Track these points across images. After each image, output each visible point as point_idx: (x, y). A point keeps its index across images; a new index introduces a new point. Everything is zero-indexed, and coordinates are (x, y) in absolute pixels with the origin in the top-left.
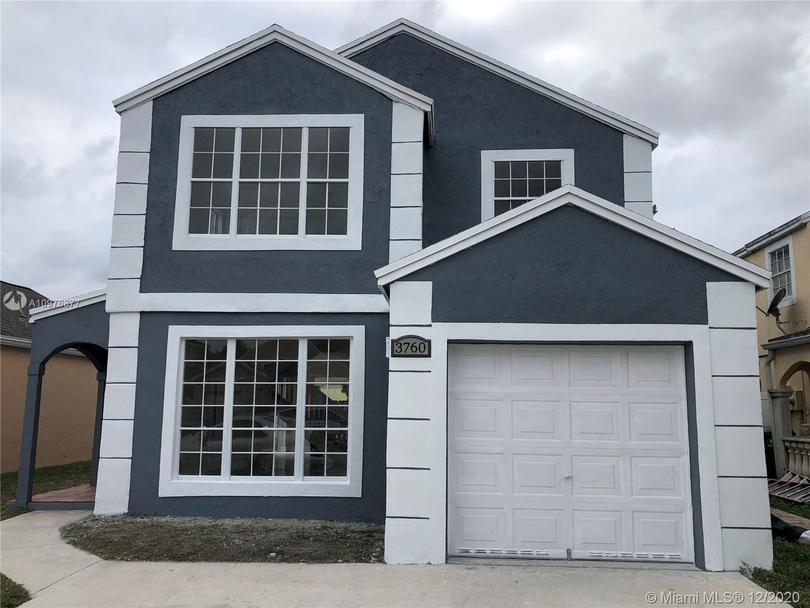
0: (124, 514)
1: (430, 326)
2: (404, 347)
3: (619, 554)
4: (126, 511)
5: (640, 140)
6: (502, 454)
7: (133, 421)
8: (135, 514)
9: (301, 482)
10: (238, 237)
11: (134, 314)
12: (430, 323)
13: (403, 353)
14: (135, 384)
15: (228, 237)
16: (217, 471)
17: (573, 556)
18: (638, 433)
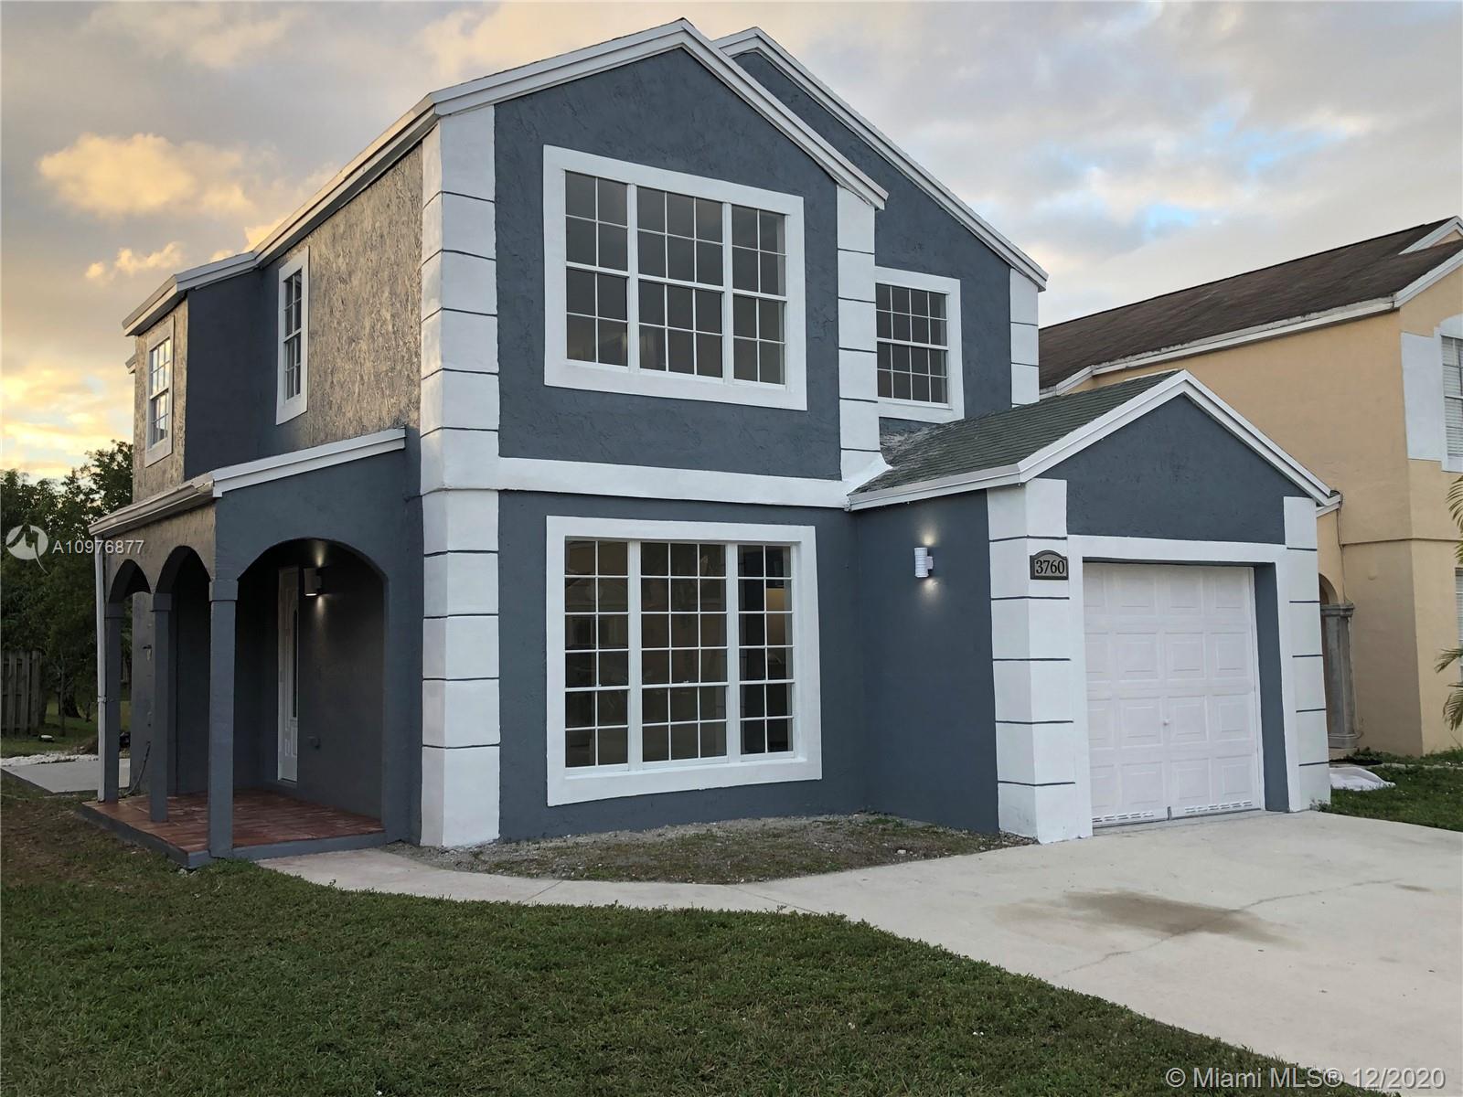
0: (495, 841)
1: (1065, 538)
2: (1044, 566)
3: (1206, 807)
4: (497, 836)
5: (1027, 279)
6: (1108, 699)
7: (498, 681)
8: (510, 839)
9: (739, 764)
10: (642, 373)
11: (488, 493)
12: (1066, 535)
13: (1043, 574)
14: (497, 617)
15: (627, 372)
16: (622, 757)
17: (1174, 815)
18: (1219, 667)
